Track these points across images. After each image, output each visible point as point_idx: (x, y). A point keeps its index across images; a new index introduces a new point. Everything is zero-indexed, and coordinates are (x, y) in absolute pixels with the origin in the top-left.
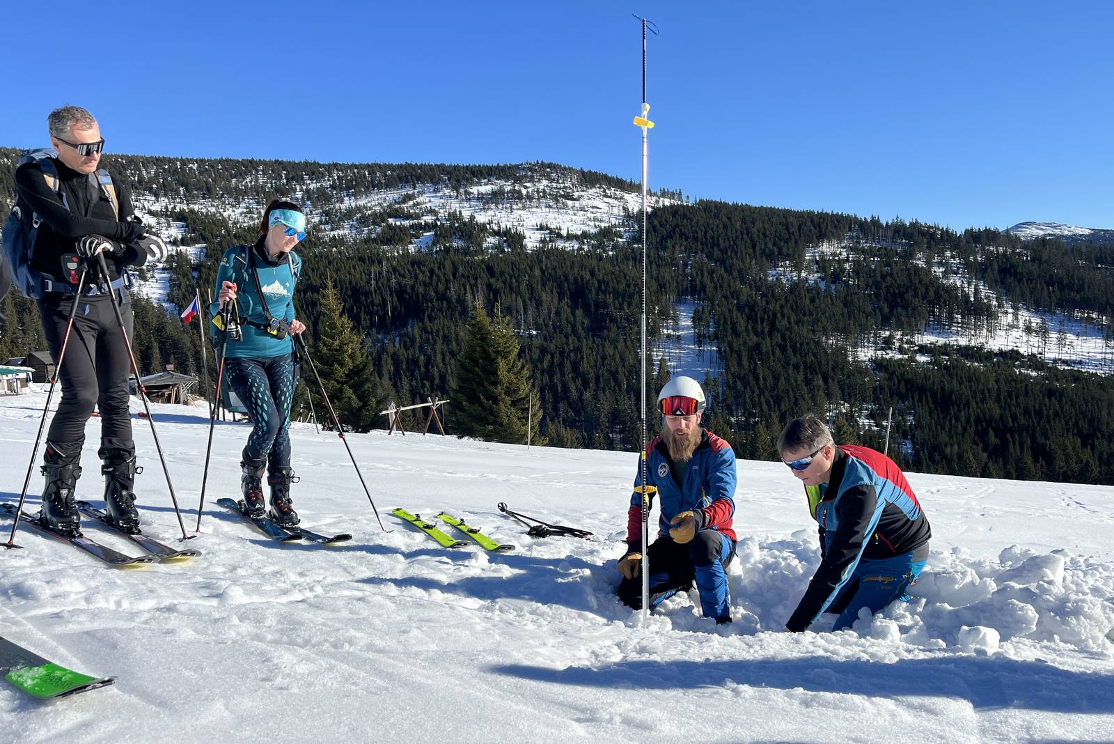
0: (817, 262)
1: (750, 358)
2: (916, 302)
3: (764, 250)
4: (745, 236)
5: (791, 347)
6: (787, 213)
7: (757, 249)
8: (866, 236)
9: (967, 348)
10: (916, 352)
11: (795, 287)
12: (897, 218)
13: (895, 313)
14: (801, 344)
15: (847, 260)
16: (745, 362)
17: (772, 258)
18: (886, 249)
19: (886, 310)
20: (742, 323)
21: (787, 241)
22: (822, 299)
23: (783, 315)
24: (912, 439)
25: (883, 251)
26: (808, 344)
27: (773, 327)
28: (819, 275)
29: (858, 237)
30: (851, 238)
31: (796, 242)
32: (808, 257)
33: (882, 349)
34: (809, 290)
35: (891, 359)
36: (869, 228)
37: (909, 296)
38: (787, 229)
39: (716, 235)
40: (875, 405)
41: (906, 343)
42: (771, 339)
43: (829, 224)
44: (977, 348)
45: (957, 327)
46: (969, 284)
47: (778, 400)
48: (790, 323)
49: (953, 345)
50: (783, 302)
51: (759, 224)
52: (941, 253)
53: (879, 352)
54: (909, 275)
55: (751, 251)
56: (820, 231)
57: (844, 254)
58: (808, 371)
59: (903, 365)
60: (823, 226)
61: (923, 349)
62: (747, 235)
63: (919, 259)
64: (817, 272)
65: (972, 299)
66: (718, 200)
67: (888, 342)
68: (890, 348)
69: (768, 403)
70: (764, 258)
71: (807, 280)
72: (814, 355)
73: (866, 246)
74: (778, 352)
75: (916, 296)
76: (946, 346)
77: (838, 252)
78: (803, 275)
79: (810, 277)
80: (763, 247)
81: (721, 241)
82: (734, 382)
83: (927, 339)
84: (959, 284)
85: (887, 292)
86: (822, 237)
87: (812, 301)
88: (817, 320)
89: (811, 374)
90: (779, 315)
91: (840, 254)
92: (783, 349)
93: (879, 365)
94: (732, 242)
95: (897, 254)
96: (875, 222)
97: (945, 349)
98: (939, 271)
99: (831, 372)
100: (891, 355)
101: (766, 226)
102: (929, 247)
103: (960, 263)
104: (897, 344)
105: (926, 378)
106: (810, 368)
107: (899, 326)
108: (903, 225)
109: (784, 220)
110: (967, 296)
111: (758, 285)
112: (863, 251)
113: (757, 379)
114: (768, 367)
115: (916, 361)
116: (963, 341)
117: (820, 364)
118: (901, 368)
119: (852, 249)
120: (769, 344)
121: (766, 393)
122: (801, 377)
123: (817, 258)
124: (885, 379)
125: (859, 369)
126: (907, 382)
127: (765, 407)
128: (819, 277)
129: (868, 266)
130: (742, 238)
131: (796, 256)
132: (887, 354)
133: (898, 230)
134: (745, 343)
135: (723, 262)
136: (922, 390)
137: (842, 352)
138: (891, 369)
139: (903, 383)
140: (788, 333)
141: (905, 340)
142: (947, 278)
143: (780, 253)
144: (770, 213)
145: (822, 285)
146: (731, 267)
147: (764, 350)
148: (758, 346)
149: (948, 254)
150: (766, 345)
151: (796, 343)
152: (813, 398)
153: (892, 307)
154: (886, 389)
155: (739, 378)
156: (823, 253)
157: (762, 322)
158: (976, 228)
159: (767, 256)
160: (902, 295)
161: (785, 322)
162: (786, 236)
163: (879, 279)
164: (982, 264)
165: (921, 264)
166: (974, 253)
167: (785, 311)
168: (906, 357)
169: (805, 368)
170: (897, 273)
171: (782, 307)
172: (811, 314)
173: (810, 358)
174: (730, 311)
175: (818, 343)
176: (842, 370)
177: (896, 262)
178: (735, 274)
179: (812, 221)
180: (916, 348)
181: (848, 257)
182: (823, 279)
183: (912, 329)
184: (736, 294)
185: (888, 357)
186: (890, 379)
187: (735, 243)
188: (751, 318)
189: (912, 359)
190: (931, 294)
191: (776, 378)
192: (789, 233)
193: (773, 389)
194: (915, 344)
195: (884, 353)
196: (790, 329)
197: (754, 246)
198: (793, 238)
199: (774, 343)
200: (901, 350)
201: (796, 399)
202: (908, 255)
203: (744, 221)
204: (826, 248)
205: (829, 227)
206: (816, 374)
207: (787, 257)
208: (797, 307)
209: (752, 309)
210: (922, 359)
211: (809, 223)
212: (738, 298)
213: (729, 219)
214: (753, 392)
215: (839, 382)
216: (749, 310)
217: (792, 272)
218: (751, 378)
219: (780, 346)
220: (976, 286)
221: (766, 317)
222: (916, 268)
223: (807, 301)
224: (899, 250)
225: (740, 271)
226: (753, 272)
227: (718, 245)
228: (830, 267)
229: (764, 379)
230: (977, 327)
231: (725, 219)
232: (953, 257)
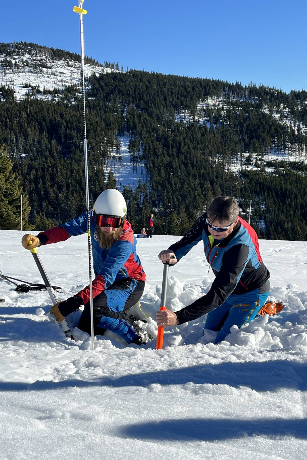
0: (204, 110)
1: (166, 171)
2: (264, 135)
3: (172, 103)
4: (160, 93)
5: (191, 164)
6: (185, 79)
7: (168, 102)
8: (233, 94)
9: (295, 163)
10: (265, 166)
11: (192, 126)
12: (252, 83)
13: (252, 142)
14: (197, 162)
15: (223, 109)
16: (163, 173)
17: (177, 107)
18: (245, 102)
19: (247, 140)
20: (160, 149)
21: (186, 97)
22: (208, 133)
23: (185, 144)
24: (264, 219)
25: (244, 104)
26: (201, 162)
27: (179, 151)
28: (206, 118)
29: (229, 95)
30: (225, 95)
31: (191, 98)
32: (199, 107)
33: (245, 164)
34: (200, 128)
35: (250, 170)
36: (235, 89)
37: (260, 132)
38: (186, 89)
39: (141, 92)
40: (242, 199)
41: (259, 160)
42: (178, 159)
43: (211, 86)
44: (300, 163)
45: (288, 150)
46: (294, 124)
47: (184, 197)
48: (189, 149)
49: (287, 161)
50: (184, 135)
51: (168, 86)
52: (278, 105)
53: (243, 167)
54: (260, 119)
55: (163, 103)
56: (206, 91)
57: (221, 105)
58: (201, 179)
59: (258, 174)
60: (208, 88)
61: (269, 164)
62: (161, 92)
63: (265, 109)
64: (205, 116)
65: (296, 133)
66: (142, 70)
67: (248, 160)
68: (250, 164)
69: (178, 199)
70: (172, 108)
71: (198, 122)
72: (205, 169)
73: (234, 100)
74: (183, 167)
75: (264, 131)
76: (282, 162)
77: (217, 104)
78: (197, 118)
79: (201, 120)
80: (171, 100)
81: (145, 97)
82: (157, 186)
83: (271, 158)
84: (288, 124)
85: (247, 129)
86: (207, 94)
87: (203, 135)
88: (206, 147)
89: (204, 180)
90: (183, 144)
91: (218, 105)
92: (186, 165)
93: (244, 174)
94: (151, 97)
95: (252, 105)
96: (239, 86)
97: (282, 164)
98: (277, 116)
99: (215, 179)
100: (250, 168)
101: (173, 87)
102: (270, 101)
103: (289, 112)
104: (254, 161)
105: (271, 182)
106: (202, 176)
107: (255, 150)
108: (255, 87)
109: (183, 84)
110: (293, 131)
111: (169, 124)
112: (232, 104)
113: (170, 184)
114: (177, 177)
115: (265, 172)
116: (292, 159)
117: (208, 174)
118: (257, 176)
119: (225, 102)
120: (177, 163)
121: (177, 193)
122: (197, 182)
123: (205, 108)
124: (247, 182)
125: (232, 177)
126: (260, 184)
127: (176, 202)
128: (206, 120)
129: (235, 113)
130: (158, 95)
131: (192, 106)
132: (248, 167)
133: (252, 91)
134: (162, 161)
135: (146, 110)
136: (269, 189)
137: (221, 166)
138: (251, 177)
139: (258, 186)
140: (188, 155)
141: (258, 159)
142: (282, 120)
143: (182, 104)
144: (175, 79)
145: (208, 125)
146: (151, 113)
147: (174, 166)
148: (170, 163)
149: (282, 105)
150: (176, 163)
151: (193, 161)
152: (205, 195)
153: (250, 139)
154: (248, 189)
155: (159, 184)
156: (208, 104)
157: (172, 148)
158: (297, 90)
159: (174, 107)
160: (256, 131)
161: (186, 148)
162: (185, 94)
163: (242, 121)
164: (301, 112)
165: (266, 111)
166: (297, 106)
167: (186, 141)
168: (259, 169)
169: (200, 177)
170: (253, 117)
171: (184, 139)
172: (202, 143)
173: (202, 171)
174: (152, 141)
175: (207, 161)
176: (222, 178)
177: (252, 111)
178: (155, 117)
179: (201, 84)
180: (265, 163)
181: (223, 107)
182: (208, 121)
183: (263, 152)
184: (155, 130)
185: (249, 169)
186: (250, 183)
187: (153, 98)
188: (166, 145)
189: (263, 170)
190: (273, 130)
191: (182, 184)
192: (187, 92)
193: (181, 190)
194: (264, 161)
195: (246, 167)
196: (189, 153)
197: (165, 100)
198: (189, 96)
199: (180, 161)
200: (256, 165)
201: (195, 196)
202: (259, 106)
203: (158, 84)
204: (210, 102)
205: (211, 88)
206: (207, 180)
207: (186, 107)
208: (194, 138)
209: (166, 139)
210: (269, 170)
211: (199, 86)
212: (157, 133)
213: (149, 82)
214: (168, 192)
215: (220, 186)
216: (164, 140)
217: (189, 116)
218: (167, 184)
219: (184, 163)
220: (299, 125)
221: (174, 144)
222: (264, 114)
223: (200, 135)
224: (253, 103)
225: (157, 116)
226: (166, 116)
227: (143, 99)
228: (213, 113)
229: (175, 184)
230: (301, 150)
231: (147, 83)
232: (284, 108)
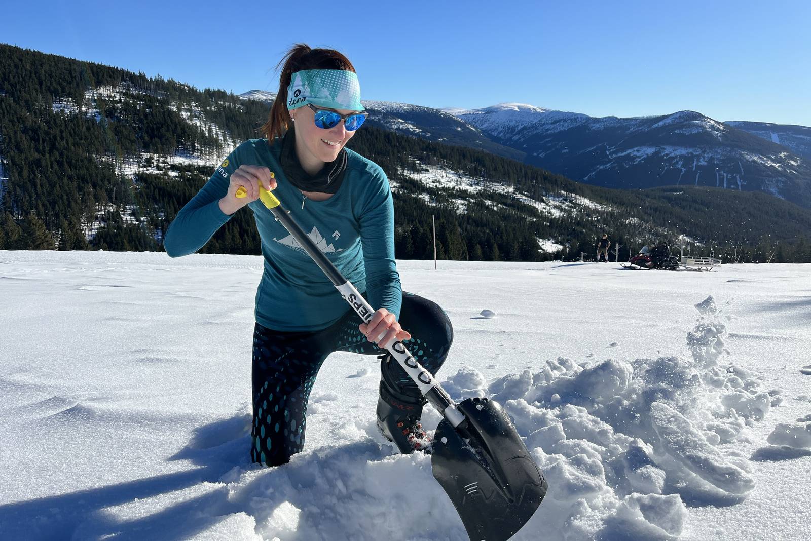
0: (95, 101)
1: (32, 171)
2: (168, 135)
3: (49, 87)
4: (33, 75)
5: (67, 162)
6: (72, 62)
7: (43, 86)
8: (135, 86)
9: (204, 167)
10: (169, 169)
11: (74, 118)
12: (159, 75)
13: (153, 141)
14: (77, 160)
15: (120, 101)
16: (25, 173)
17: (57, 94)
18: (149, 96)
19: (147, 139)
20: (25, 143)
21: (70, 83)
22: (96, 128)
23: (62, 138)
24: (162, 230)
25: (147, 98)
26: (82, 161)
27: (53, 147)
28: (97, 110)
29: (129, 86)
30: (123, 85)
31: (77, 84)
32: (88, 95)
33: (144, 166)
34: (87, 120)
35: (150, 173)
36: (138, 80)
37: (163, 130)
38: (71, 74)
39: (7, 71)
40: (136, 206)
41: (162, 163)
42: (50, 156)
43: (105, 73)
44: (210, 167)
45: (197, 153)
46: (205, 124)
47: (53, 204)
48: (68, 144)
49: (194, 165)
50: (63, 128)
51: (46, 67)
52: (188, 103)
53: (141, 169)
54: (164, 116)
55: (37, 87)
56: (98, 79)
57: (118, 97)
58: (80, 181)
59: (158, 178)
60: (101, 75)
61: (174, 167)
62: (36, 74)
63: (174, 106)
64: (95, 108)
65: (207, 134)
66: (14, 45)
67: (149, 162)
68: (150, 166)
69: (44, 205)
70: (49, 93)
71: (86, 113)
72: (87, 169)
73: (135, 93)
74: (55, 166)
75: (168, 130)
76: (190, 166)
77: (113, 95)
78: (84, 109)
79: (90, 111)
80: (49, 84)
81: (11, 78)
82: (15, 190)
83: (178, 160)
84: (198, 124)
85: (148, 126)
86: (99, 83)
87: (88, 129)
88: (91, 143)
89: (83, 183)
90: (59, 138)
91: (115, 96)
92: (60, 164)
93: (140, 177)
94: (21, 79)
95: (158, 100)
96: (142, 77)
97: (189, 168)
98: (185, 115)
99: (100, 183)
100: (150, 171)
101: (53, 69)
102: (180, 98)
103: (201, 111)
104: (155, 163)
105: (174, 187)
106: (83, 179)
107: (156, 152)
108: (163, 81)
109: (68, 67)
110: (203, 133)
111: (44, 113)
112: (133, 96)
113: (35, 185)
114: (46, 177)
115: (168, 175)
116: (201, 163)
117: (91, 176)
118: (157, 180)
119: (124, 94)
120: (48, 160)
121: (43, 198)
122: (75, 184)
123: (96, 98)
124: (144, 188)
125: (124, 181)
126: (160, 189)
127: (41, 209)
128: (97, 112)
129: (135, 107)
130: (31, 77)
131: (77, 94)
132: (148, 170)
133: (159, 84)
134: (26, 158)
135: (13, 95)
136: (170, 195)
137: (111, 167)
138: (149, 181)
139: (157, 190)
140: (66, 152)
141: (161, 161)
142: (191, 120)
143: (63, 90)
144: (57, 61)
145: (98, 119)
146: (19, 98)
147: (43, 163)
148: (39, 160)
149: (193, 104)
150: (46, 160)
151: (72, 159)
152: (84, 201)
153: (152, 137)
154: (144, 194)
155: (19, 186)
156: (101, 94)
157: (43, 142)
158: (212, 89)
159: (51, 93)
160: (158, 129)
161: (63, 143)
162: (70, 79)
163: (142, 117)
164: (215, 112)
165: (175, 109)
166: (211, 106)
167: (64, 135)
168: (161, 172)
169: (78, 178)
170: (156, 114)
171: (61, 132)
172: (86, 138)
173: (83, 172)
174: (15, 133)
175: (90, 160)
176: (109, 181)
177: (156, 106)
178: (22, 104)
179: (92, 71)
180: (169, 166)
181: (120, 99)
182: (99, 113)
183: (165, 153)
184: (22, 120)
185: (148, 172)
186: (148, 188)
187: (24, 80)
188: (35, 139)
189: (166, 174)
190: (179, 130)
191: (52, 186)
192: (72, 77)
193: (49, 194)
194: (168, 163)
195: (145, 169)
196: (67, 149)
197: (41, 84)
198: (74, 81)
199: (53, 159)
200: (158, 168)
201: (69, 202)
202: (166, 102)
203: (33, 64)
204: (104, 91)
205: (105, 76)
206: (88, 183)
207: (69, 95)
208: (75, 133)
209: (35, 131)
210: (173, 174)
211: (89, 72)
212: (24, 122)
213: (21, 60)
214: (31, 197)
215: (107, 191)
216: (34, 134)
217: (74, 106)
218: (29, 185)
219: (58, 162)
220: (210, 126)
221: (47, 139)
222: (170, 112)
223: (84, 129)
224: (159, 98)
225: (27, 102)
226: (40, 104)
227: (9, 80)
228: (106, 105)
229: (41, 186)
230: (211, 154)
231: (16, 60)
232: (196, 106)
